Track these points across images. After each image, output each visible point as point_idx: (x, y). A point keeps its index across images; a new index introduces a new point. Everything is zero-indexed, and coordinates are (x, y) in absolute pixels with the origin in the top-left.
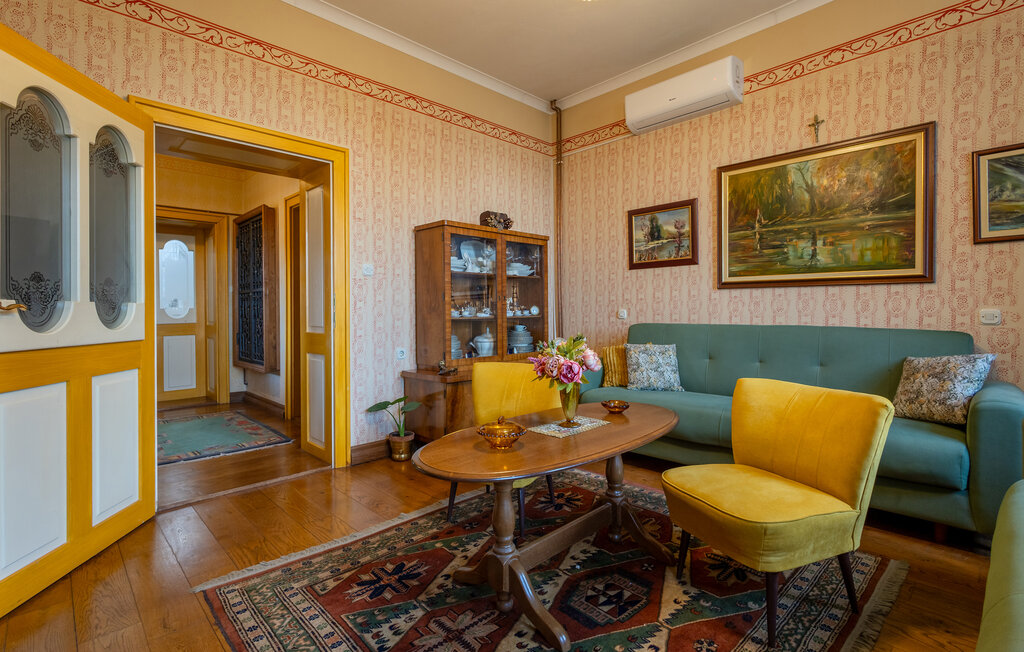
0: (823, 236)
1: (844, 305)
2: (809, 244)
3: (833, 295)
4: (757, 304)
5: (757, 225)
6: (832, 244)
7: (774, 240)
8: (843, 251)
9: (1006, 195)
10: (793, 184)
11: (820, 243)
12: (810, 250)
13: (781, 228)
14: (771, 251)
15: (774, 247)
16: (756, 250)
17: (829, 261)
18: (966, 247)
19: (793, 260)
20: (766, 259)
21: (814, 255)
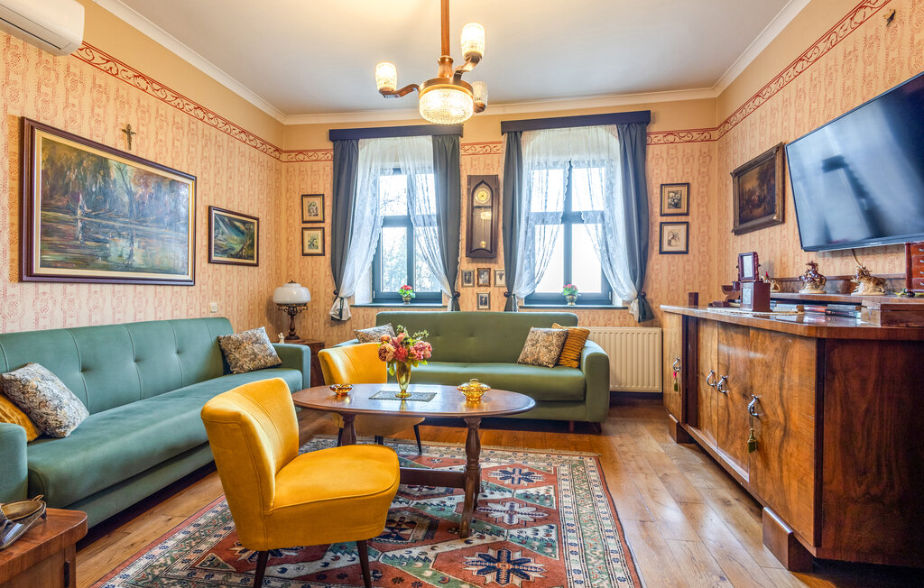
0: (138, 239)
1: (147, 302)
2: (128, 244)
3: (140, 293)
4: (72, 301)
5: (79, 212)
6: (144, 248)
7: (97, 233)
8: (151, 255)
9: (220, 236)
10: (115, 180)
11: (136, 245)
12: (127, 250)
13: (104, 222)
14: (93, 244)
15: (98, 241)
16: (78, 239)
17: (142, 262)
18: (205, 264)
19: (113, 257)
20: (88, 252)
21: (131, 255)
